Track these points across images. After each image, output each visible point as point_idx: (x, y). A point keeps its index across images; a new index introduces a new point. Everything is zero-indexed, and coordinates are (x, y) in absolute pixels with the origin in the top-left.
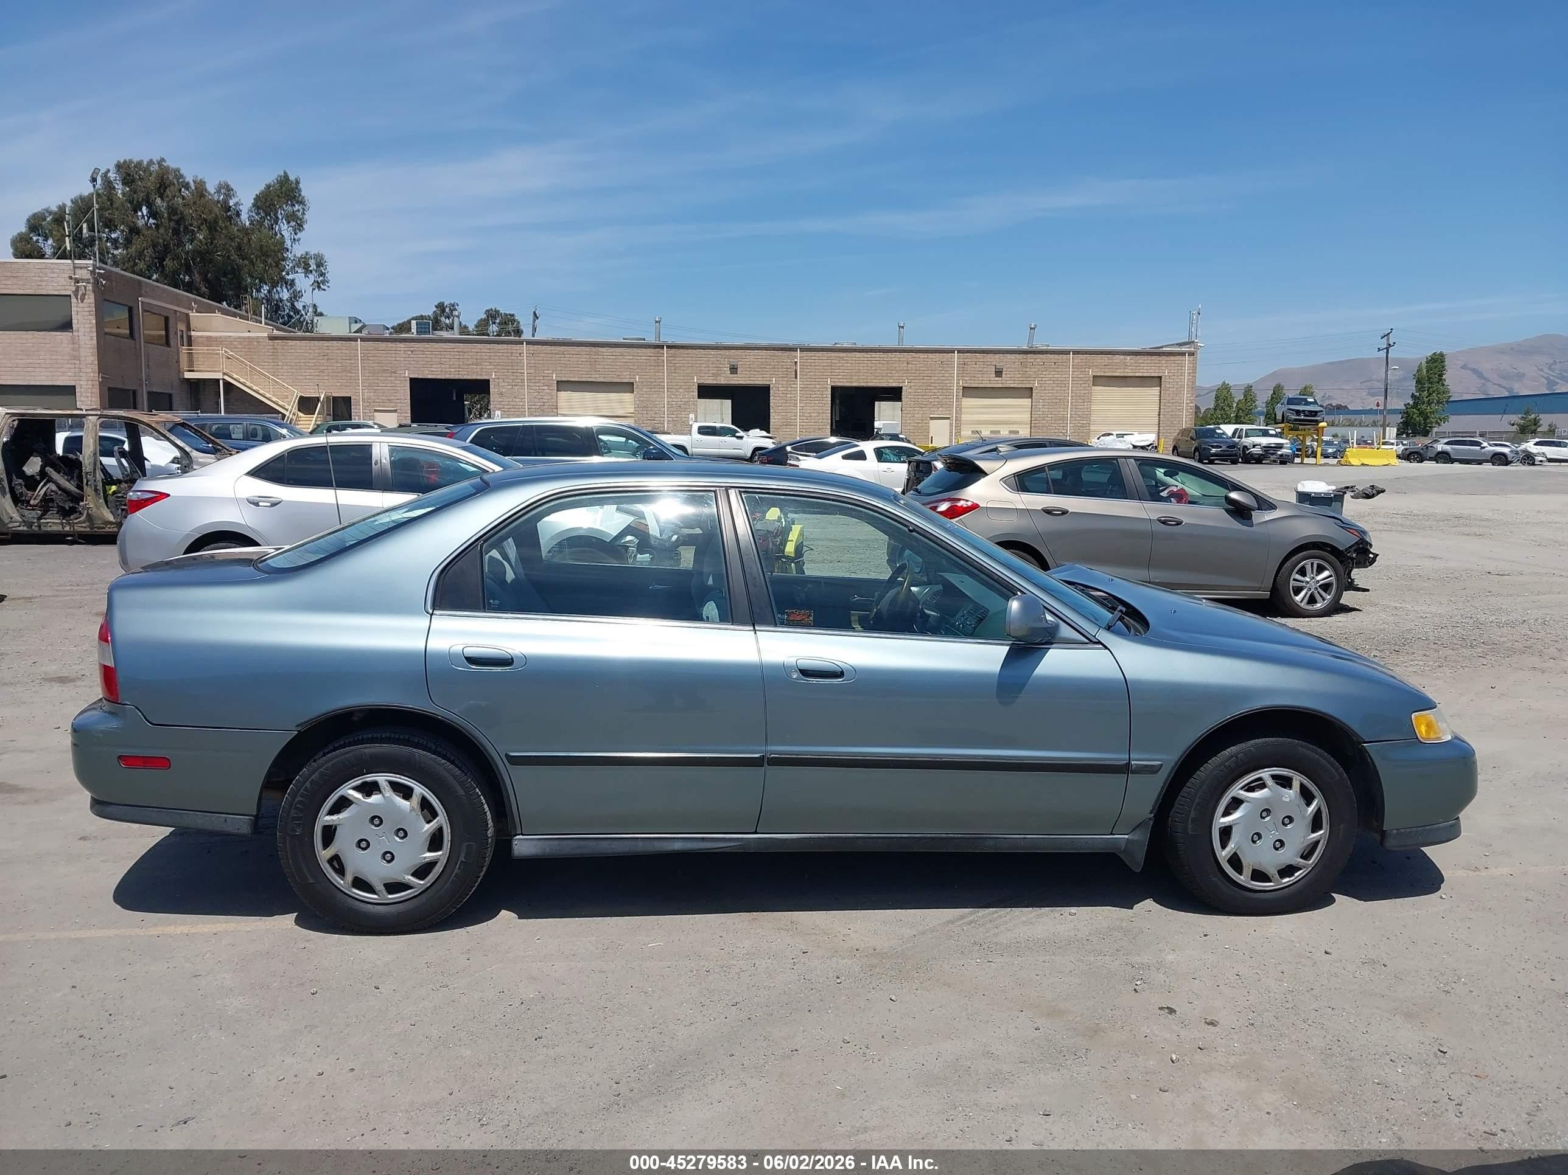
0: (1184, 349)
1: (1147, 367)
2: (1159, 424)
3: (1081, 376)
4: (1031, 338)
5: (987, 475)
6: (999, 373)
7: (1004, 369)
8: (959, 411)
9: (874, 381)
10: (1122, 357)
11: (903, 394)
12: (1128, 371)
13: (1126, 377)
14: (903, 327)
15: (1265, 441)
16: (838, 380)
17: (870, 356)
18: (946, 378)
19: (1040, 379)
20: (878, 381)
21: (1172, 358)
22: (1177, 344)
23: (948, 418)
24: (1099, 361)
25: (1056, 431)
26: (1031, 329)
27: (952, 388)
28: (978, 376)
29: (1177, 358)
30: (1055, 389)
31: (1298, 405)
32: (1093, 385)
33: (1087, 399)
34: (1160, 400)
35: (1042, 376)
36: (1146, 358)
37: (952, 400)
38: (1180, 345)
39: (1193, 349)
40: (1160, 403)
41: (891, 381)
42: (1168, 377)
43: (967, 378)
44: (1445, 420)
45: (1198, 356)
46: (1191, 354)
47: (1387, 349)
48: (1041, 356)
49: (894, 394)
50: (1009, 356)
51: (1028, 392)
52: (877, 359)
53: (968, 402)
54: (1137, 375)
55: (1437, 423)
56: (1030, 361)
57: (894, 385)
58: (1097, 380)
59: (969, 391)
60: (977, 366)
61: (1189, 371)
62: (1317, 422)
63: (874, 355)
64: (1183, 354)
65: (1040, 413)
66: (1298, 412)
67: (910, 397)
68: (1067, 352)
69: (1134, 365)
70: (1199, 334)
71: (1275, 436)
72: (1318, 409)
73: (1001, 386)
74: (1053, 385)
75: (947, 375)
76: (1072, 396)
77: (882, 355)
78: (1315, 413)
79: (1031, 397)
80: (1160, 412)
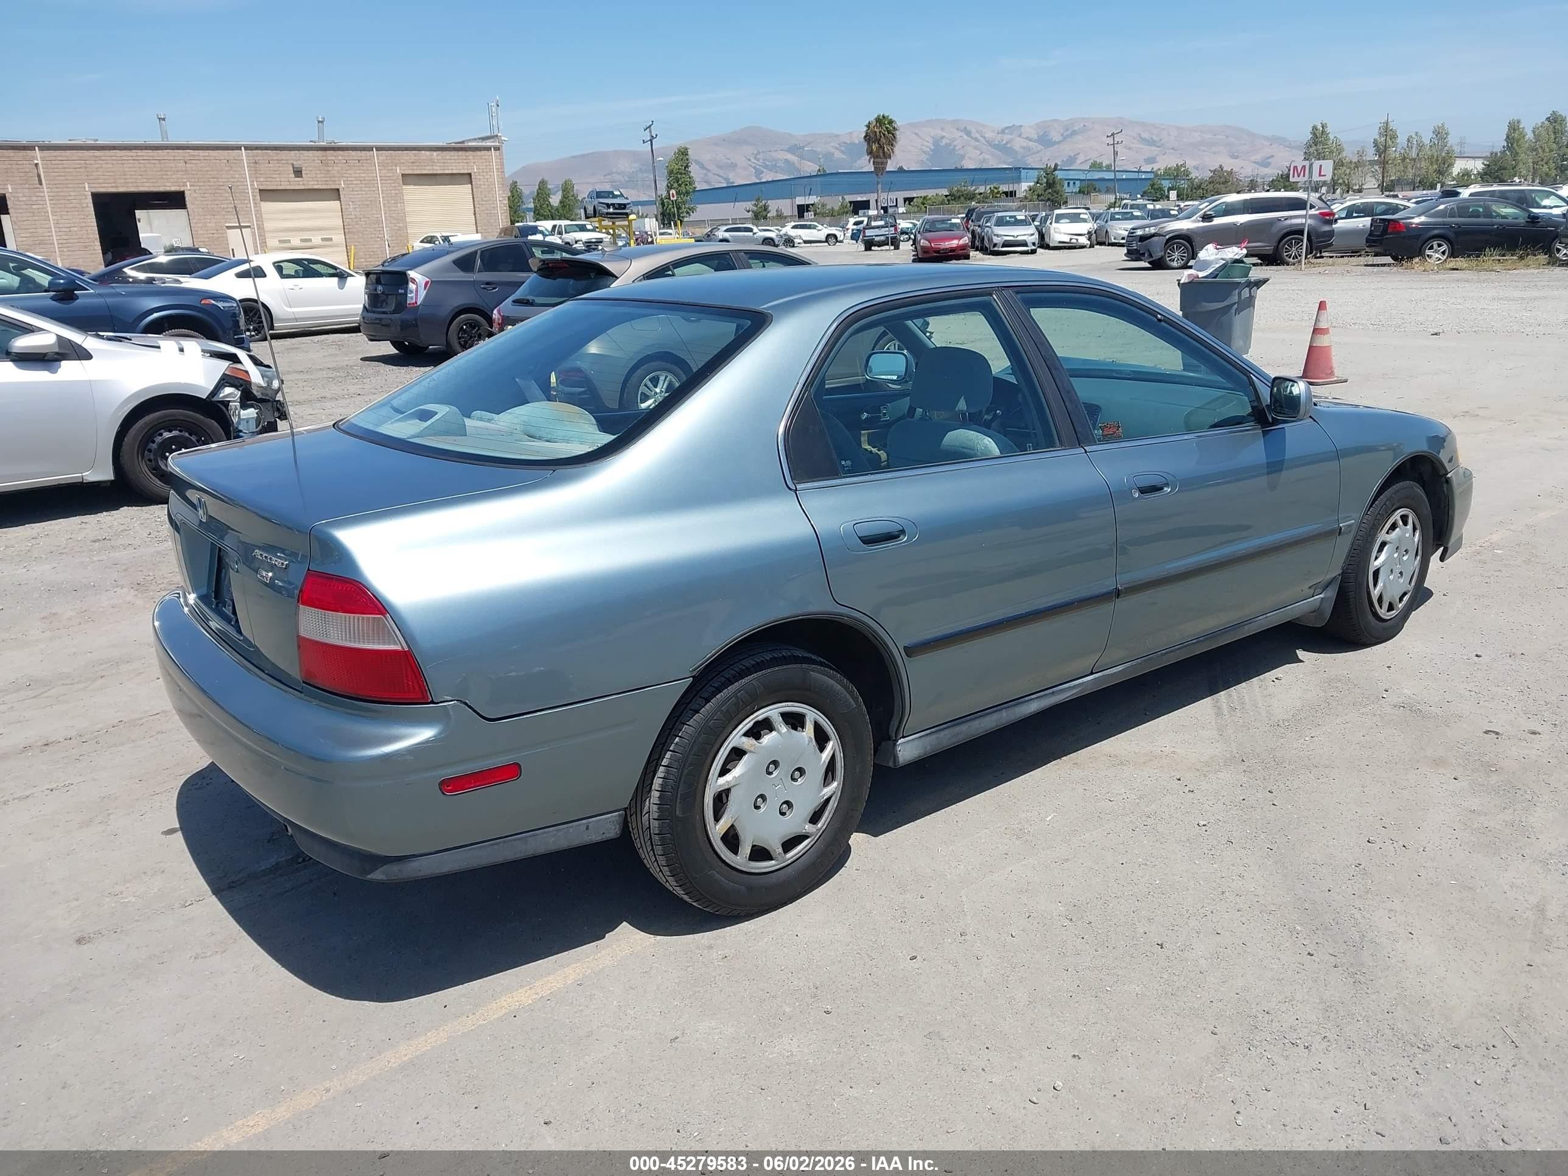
0: (488, 143)
1: (455, 164)
2: (476, 223)
3: (389, 175)
4: (321, 133)
5: (617, 278)
6: (298, 173)
7: (303, 169)
8: (260, 218)
9: (147, 184)
10: (428, 153)
11: (187, 199)
12: (436, 168)
13: (436, 175)
14: (164, 119)
15: (585, 236)
16: (98, 186)
17: (135, 154)
18: (236, 180)
19: (346, 179)
20: (151, 185)
21: (479, 153)
22: (480, 139)
23: (249, 227)
24: (405, 158)
25: (372, 236)
26: (319, 122)
27: (246, 191)
28: (275, 176)
29: (483, 153)
30: (363, 189)
31: (606, 198)
32: (404, 184)
33: (399, 199)
34: (473, 198)
35: (347, 175)
36: (452, 153)
37: (249, 205)
38: (483, 139)
39: (498, 144)
40: (474, 201)
41: (168, 184)
42: (477, 174)
43: (261, 179)
44: (693, 210)
45: (504, 149)
46: (497, 149)
47: (651, 141)
48: (340, 152)
49: (174, 200)
50: (306, 153)
51: (335, 194)
52: (144, 158)
53: (268, 207)
54: (447, 172)
55: (688, 213)
56: (331, 158)
57: (173, 189)
58: (408, 179)
59: (267, 194)
60: (271, 165)
61: (497, 167)
62: (627, 215)
63: (140, 153)
64: (488, 149)
65: (352, 217)
66: (608, 206)
67: (196, 203)
68: (370, 149)
69: (441, 161)
70: (501, 128)
71: (593, 230)
72: (624, 201)
73: (303, 187)
74: (361, 185)
75: (237, 176)
76: (383, 197)
77: (150, 153)
78: (624, 206)
79: (339, 199)
80: (475, 211)
